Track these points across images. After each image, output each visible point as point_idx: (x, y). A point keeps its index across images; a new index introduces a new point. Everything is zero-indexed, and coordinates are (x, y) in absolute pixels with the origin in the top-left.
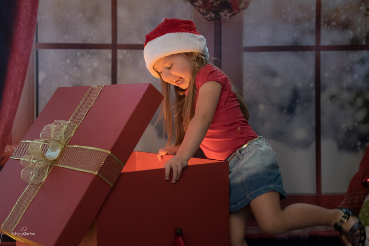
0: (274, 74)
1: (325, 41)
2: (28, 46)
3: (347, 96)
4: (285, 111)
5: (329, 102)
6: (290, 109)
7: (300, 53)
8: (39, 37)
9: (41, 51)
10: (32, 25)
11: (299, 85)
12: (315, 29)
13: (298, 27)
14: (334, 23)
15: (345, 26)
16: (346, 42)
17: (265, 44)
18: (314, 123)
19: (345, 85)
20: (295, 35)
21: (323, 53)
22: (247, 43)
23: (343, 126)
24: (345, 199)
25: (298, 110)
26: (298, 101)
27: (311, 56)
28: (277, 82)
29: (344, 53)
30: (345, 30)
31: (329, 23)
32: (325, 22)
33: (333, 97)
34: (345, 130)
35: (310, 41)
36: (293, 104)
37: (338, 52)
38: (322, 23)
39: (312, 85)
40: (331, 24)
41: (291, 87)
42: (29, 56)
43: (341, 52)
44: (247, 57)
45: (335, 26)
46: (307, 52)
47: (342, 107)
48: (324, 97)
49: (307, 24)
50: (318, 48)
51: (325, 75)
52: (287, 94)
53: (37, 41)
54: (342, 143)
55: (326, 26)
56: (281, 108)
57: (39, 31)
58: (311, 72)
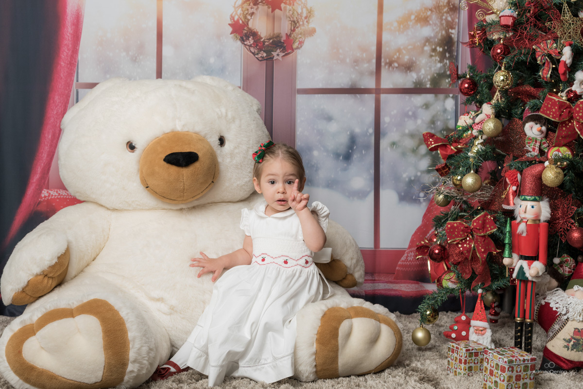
0: (329, 119)
1: (386, 84)
2: (69, 86)
3: (409, 143)
4: (341, 158)
5: (389, 149)
6: (347, 156)
7: (358, 96)
8: (79, 77)
9: (81, 91)
10: (73, 63)
11: (357, 130)
12: (375, 70)
13: (357, 68)
14: (396, 65)
15: (408, 67)
16: (409, 85)
17: (320, 86)
18: (372, 171)
19: (407, 131)
20: (353, 76)
21: (383, 97)
22: (300, 85)
23: (405, 176)
24: (406, 255)
25: (355, 156)
26: (355, 148)
27: (370, 99)
28: (333, 127)
29: (407, 97)
30: (408, 72)
31: (390, 64)
32: (386, 64)
33: (393, 144)
34: (407, 179)
35: (370, 83)
36: (350, 151)
37: (399, 95)
38: (383, 64)
39: (371, 131)
40: (393, 65)
41: (348, 133)
42: (69, 97)
43: (403, 95)
44: (300, 99)
45: (396, 68)
46: (366, 95)
47: (404, 154)
48: (384, 143)
49: (366, 65)
50: (378, 91)
51: (385, 119)
52: (344, 139)
53: (77, 81)
54: (403, 194)
55: (387, 67)
56: (337, 155)
57: (79, 71)
58: (370, 118)
